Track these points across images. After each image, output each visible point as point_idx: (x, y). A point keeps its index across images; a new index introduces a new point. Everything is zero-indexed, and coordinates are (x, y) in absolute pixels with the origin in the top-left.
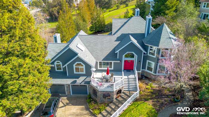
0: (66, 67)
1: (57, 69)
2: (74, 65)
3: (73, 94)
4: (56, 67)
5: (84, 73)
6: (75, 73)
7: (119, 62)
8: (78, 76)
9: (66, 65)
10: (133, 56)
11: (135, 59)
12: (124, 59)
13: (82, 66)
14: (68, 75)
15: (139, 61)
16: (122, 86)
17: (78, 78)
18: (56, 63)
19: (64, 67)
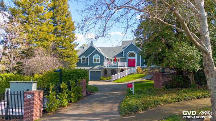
0: (88, 58)
1: (82, 62)
2: (93, 57)
3: (90, 79)
4: (81, 60)
5: (100, 63)
6: (93, 63)
7: (124, 58)
8: (95, 65)
9: (88, 56)
10: (134, 56)
11: (136, 58)
12: (128, 58)
13: (99, 57)
14: (88, 65)
15: (138, 58)
16: (124, 67)
17: (95, 66)
18: (82, 58)
19: (87, 58)
